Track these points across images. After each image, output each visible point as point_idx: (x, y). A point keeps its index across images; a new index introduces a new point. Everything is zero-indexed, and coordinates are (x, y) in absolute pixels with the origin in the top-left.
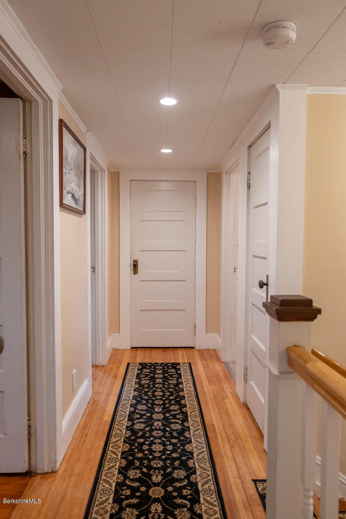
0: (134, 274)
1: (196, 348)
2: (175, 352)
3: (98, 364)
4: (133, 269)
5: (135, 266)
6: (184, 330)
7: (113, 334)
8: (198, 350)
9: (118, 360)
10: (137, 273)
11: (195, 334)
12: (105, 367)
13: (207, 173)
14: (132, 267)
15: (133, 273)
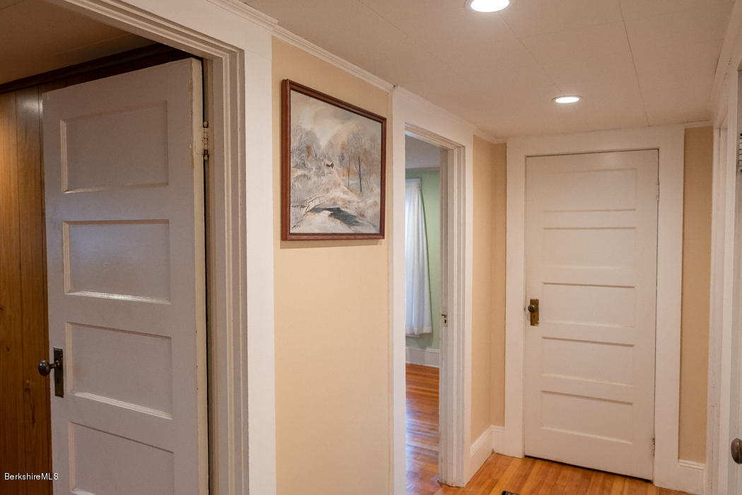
0: (532, 324)
1: (656, 484)
2: (608, 482)
3: (449, 483)
4: (529, 317)
5: (533, 310)
6: (630, 443)
7: (492, 426)
8: (661, 489)
9: (489, 481)
10: (537, 323)
11: (654, 455)
12: (461, 490)
13: (686, 130)
14: (528, 312)
15: (529, 323)
